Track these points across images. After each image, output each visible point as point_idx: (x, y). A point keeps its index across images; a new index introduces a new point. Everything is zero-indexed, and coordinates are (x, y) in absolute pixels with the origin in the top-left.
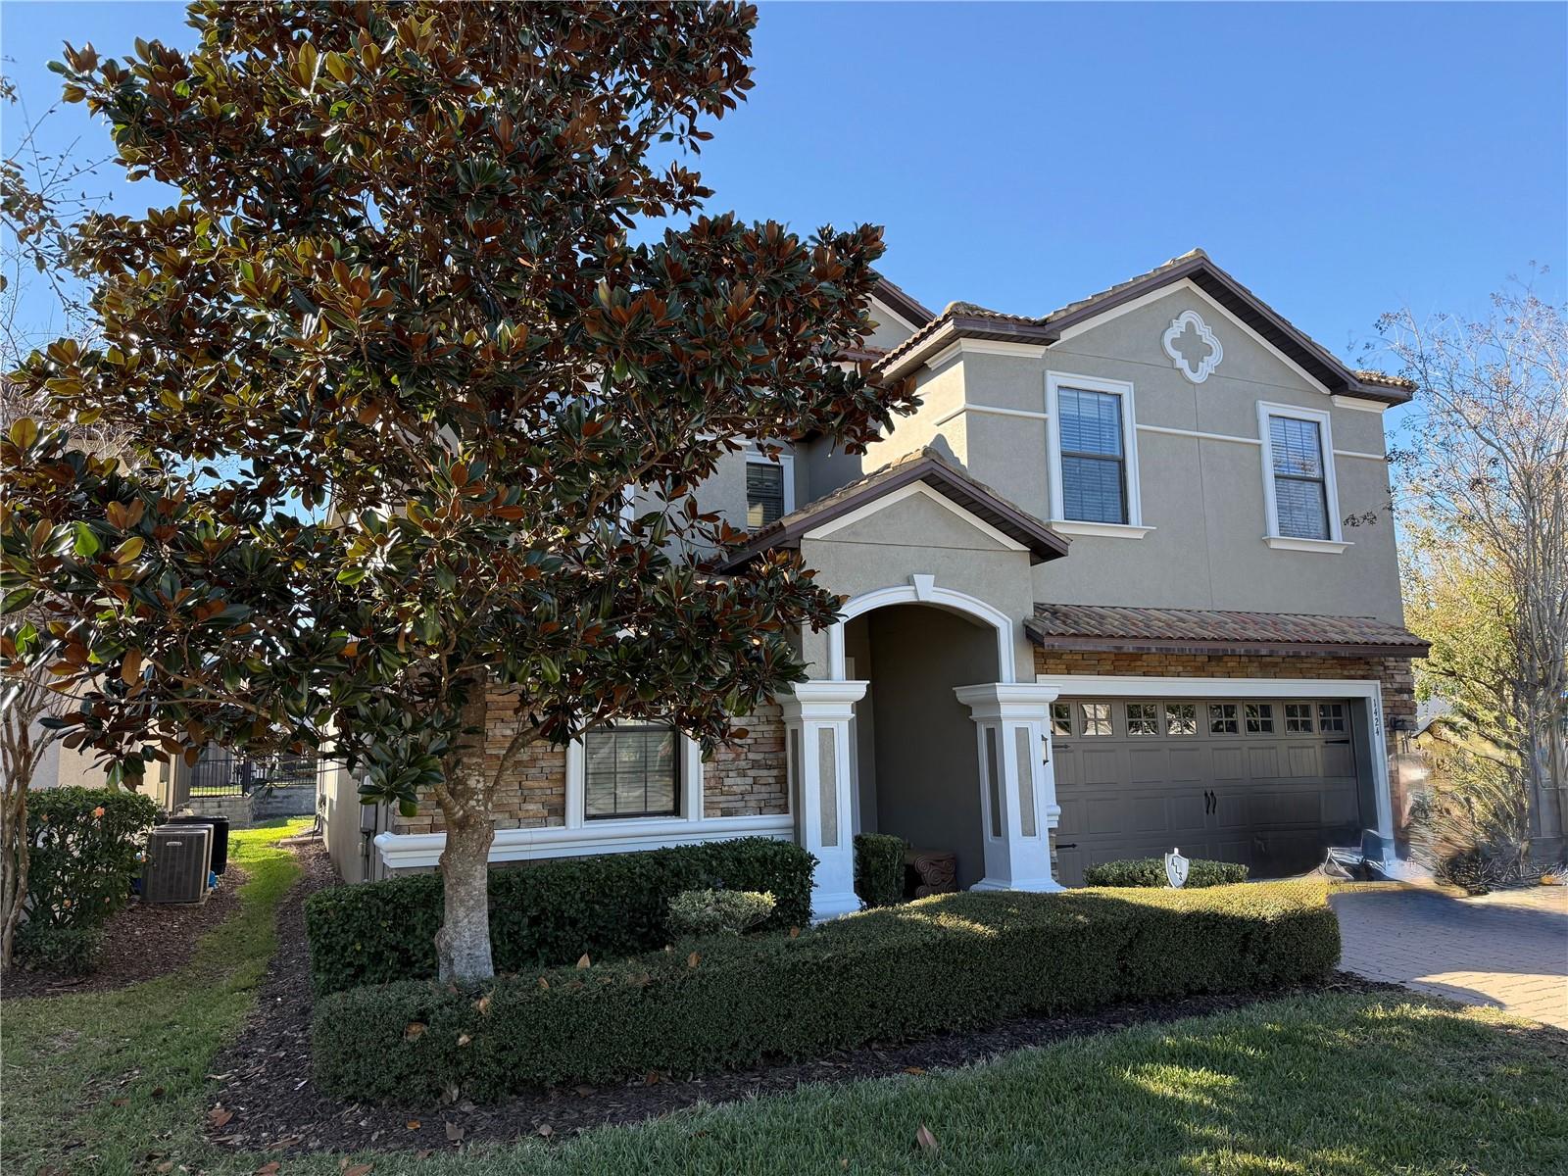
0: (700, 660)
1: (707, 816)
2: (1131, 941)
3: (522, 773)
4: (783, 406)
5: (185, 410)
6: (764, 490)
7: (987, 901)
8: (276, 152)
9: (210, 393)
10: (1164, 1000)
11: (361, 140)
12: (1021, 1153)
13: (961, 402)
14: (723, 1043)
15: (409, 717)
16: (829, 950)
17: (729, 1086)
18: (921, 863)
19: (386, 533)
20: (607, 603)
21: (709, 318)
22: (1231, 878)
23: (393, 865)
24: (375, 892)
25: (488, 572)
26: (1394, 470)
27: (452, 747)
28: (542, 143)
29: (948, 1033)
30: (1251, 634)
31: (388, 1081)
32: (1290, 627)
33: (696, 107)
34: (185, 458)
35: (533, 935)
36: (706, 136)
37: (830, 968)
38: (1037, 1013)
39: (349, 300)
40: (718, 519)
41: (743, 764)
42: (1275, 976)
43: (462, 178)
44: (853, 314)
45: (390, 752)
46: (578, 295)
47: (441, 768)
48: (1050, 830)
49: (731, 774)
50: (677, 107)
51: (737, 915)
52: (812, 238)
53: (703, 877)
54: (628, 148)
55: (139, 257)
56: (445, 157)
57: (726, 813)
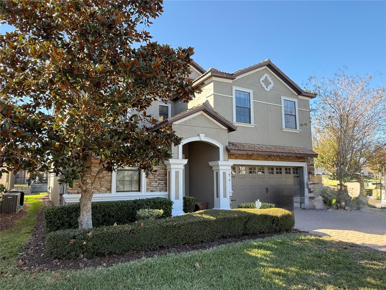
0: (145, 152)
1: (147, 192)
2: (247, 221)
3: (100, 180)
4: (168, 90)
5: (15, 84)
6: (163, 112)
7: (214, 211)
8: (40, 19)
9: (22, 80)
10: (254, 235)
11: (63, 17)
12: (219, 268)
13: (212, 92)
14: (149, 244)
15: (72, 163)
16: (175, 222)
17: (150, 254)
18: (199, 204)
19: (66, 116)
20: (122, 137)
21: (150, 66)
22: (271, 207)
23: (67, 202)
24: (63, 208)
25: (92, 127)
26: (312, 113)
27: (83, 171)
28: (110, 21)
29: (203, 242)
30: (278, 151)
31: (65, 253)
32: (287, 149)
33: (149, 16)
34: (15, 97)
35: (103, 219)
36: (151, 23)
37: (176, 226)
38: (224, 237)
39: (57, 57)
40: (151, 117)
41: (156, 179)
42: (280, 229)
43: (89, 28)
44: (186, 68)
45: (66, 172)
46: (118, 60)
47: (80, 176)
48: (230, 196)
49: (153, 182)
50: (144, 15)
51: (154, 215)
52: (177, 49)
53: (145, 206)
54: (132, 25)
55: (3, 44)
56: (84, 23)
57: (152, 191)
